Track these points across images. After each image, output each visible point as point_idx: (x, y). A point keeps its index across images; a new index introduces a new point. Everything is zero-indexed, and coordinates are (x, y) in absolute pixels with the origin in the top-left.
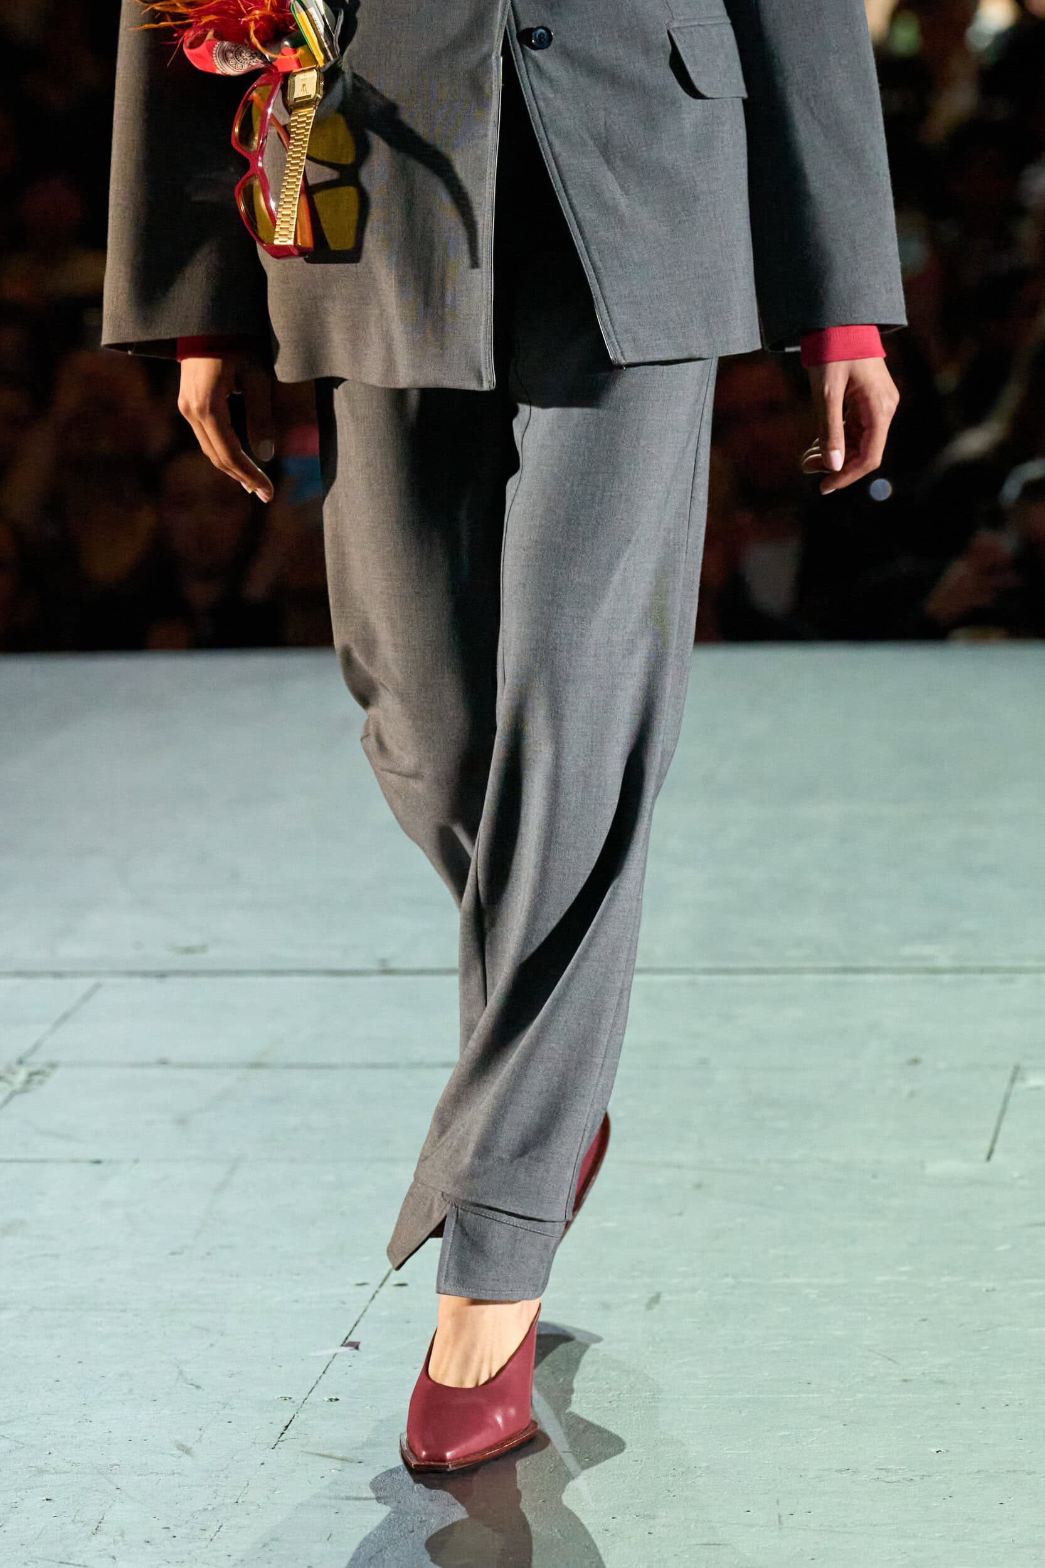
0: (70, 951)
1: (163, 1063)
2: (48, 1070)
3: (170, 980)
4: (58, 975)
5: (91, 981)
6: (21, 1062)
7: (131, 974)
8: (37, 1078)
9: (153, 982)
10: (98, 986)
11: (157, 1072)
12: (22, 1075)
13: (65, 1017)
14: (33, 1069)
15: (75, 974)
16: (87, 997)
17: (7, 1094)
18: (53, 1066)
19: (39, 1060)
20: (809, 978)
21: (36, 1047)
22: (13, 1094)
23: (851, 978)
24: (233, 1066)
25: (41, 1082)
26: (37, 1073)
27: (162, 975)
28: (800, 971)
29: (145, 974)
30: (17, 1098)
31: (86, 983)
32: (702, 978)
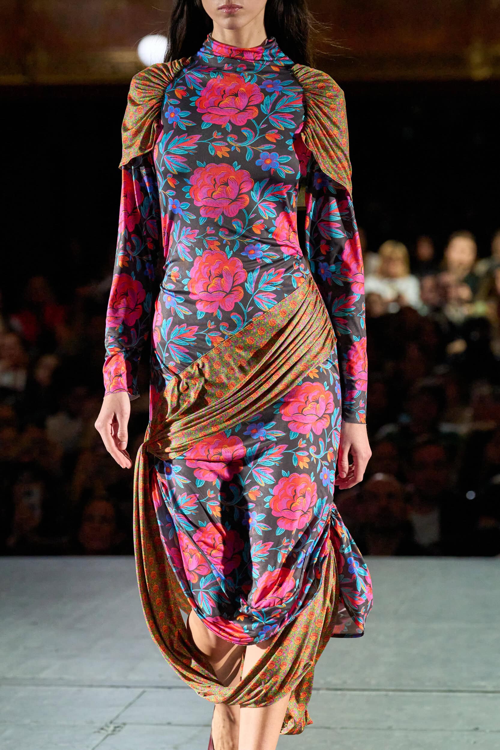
0: (134, 677)
1: (169, 724)
2: (122, 726)
3: (174, 690)
4: (128, 687)
5: (141, 690)
6: (111, 722)
7: (158, 687)
8: (118, 729)
9: (166, 690)
10: (144, 692)
11: (167, 728)
12: (112, 727)
13: (130, 704)
14: (116, 725)
15: (135, 687)
16: (139, 697)
17: (105, 735)
18: (124, 724)
19: (119, 722)
20: (434, 694)
21: (117, 717)
22: (107, 736)
23: (452, 694)
24: (198, 726)
25: (119, 731)
26: (118, 727)
27: (170, 688)
28: (431, 691)
29: (163, 687)
30: (109, 736)
31: (139, 691)
32: (391, 693)
